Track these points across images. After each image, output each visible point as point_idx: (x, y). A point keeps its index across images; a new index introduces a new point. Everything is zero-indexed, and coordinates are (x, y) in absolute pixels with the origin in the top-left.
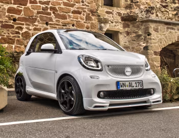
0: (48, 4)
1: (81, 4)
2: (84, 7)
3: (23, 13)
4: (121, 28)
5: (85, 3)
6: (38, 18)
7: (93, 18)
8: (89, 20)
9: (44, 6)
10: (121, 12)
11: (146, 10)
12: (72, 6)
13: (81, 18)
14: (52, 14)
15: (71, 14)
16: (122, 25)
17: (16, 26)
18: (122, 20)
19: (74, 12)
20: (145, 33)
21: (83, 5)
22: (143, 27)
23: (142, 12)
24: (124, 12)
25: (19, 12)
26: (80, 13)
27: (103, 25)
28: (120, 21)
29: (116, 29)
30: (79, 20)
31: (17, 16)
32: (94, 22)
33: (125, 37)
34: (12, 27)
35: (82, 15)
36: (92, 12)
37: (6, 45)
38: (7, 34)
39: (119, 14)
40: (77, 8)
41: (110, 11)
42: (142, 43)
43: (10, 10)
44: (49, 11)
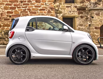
0: (26, 8)
1: (45, 5)
2: (47, 6)
3: (14, 13)
4: (77, 15)
5: (47, 4)
6: (21, 15)
7: (52, 11)
8: (49, 13)
9: (24, 9)
10: (77, 6)
11: (95, 3)
12: (40, 7)
13: (44, 12)
14: (28, 12)
15: (38, 11)
16: (77, 13)
17: (10, 19)
18: (77, 10)
19: (40, 10)
20: (91, 17)
21: (46, 6)
22: (90, 13)
23: (91, 4)
24: (79, 5)
25: (12, 13)
26: (44, 10)
27: (58, 15)
28: (76, 11)
29: (73, 15)
30: (43, 13)
31: (11, 15)
32: (52, 14)
33: (80, 19)
34: (9, 19)
35: (45, 11)
36: (51, 8)
37: (6, 27)
38: (7, 23)
39: (76, 7)
40: (42, 8)
41: (69, 6)
42: (88, 22)
43: (8, 12)
44: (27, 11)
